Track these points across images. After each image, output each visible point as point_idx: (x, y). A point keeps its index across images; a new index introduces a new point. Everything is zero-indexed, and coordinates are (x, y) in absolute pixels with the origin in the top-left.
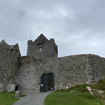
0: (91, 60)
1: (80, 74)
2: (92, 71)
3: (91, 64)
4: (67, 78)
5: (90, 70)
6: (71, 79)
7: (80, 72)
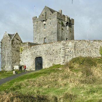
0: (64, 46)
1: (57, 57)
2: (64, 55)
3: (64, 49)
4: (50, 60)
5: (63, 54)
6: (52, 61)
7: (57, 56)
